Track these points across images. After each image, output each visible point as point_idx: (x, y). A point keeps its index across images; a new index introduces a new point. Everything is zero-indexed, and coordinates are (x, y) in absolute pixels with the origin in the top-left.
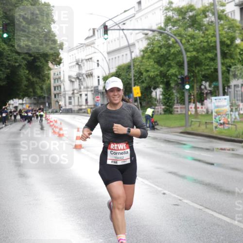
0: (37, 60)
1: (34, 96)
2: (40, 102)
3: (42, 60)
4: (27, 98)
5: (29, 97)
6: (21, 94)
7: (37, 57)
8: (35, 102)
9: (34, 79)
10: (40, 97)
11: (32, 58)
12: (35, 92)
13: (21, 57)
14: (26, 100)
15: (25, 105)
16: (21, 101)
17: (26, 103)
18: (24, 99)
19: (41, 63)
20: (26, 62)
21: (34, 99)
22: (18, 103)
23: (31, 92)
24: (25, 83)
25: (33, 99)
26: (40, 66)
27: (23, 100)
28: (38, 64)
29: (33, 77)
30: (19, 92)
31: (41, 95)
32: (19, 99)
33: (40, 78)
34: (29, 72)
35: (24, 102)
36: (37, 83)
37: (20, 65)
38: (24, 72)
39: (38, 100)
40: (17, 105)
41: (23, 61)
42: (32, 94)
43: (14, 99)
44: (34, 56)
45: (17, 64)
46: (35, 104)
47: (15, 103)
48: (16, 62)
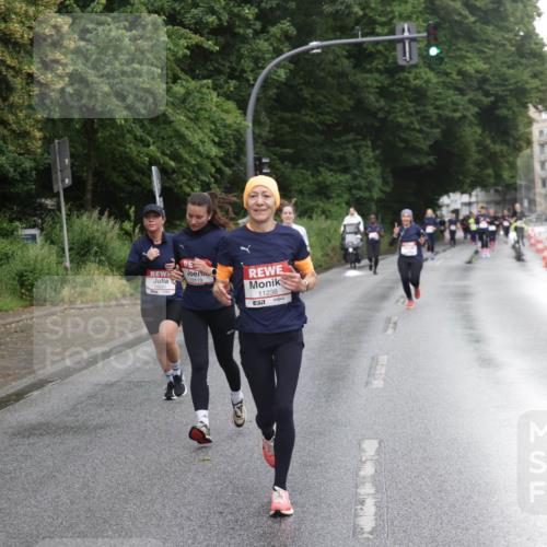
0: (500, 104)
1: (496, 184)
2: (508, 197)
3: (512, 102)
4: (479, 189)
5: (485, 187)
6: (468, 181)
7: (501, 96)
8: (498, 198)
9: (497, 148)
10: (508, 187)
11: (492, 99)
12: (498, 177)
13: (466, 98)
14: (477, 195)
15: (475, 205)
16: (465, 198)
17: (477, 202)
18: (474, 193)
19: (509, 109)
20: (476, 109)
21: (496, 191)
22: (459, 202)
23: (489, 176)
24: (476, 156)
25: (492, 191)
26: (505, 118)
27: (470, 195)
28: (504, 112)
29: (494, 143)
30: (461, 178)
31: (511, 182)
32: (463, 193)
33: (508, 144)
34: (484, 131)
35: (473, 199)
36: (503, 156)
37: (464, 117)
38: (472, 133)
39: (505, 194)
40: (458, 206)
41: (470, 106)
42: (492, 180)
43: (451, 194)
44: (496, 95)
45: (458, 115)
46: (497, 203)
47: (453, 202)
48: (455, 111)
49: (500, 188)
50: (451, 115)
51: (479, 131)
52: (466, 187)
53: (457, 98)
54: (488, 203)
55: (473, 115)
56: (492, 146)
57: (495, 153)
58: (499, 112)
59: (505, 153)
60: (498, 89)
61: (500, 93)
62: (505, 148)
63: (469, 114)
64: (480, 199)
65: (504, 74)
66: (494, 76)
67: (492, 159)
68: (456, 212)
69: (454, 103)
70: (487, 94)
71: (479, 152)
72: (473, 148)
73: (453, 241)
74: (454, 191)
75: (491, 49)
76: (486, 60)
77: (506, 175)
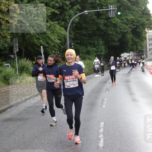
0: (138, 28)
1: (136, 50)
2: (140, 54)
3: (141, 27)
4: (132, 52)
5: (133, 51)
6: (129, 49)
7: (138, 26)
8: (137, 54)
9: (137, 40)
10: (140, 51)
11: (135, 26)
12: (137, 48)
13: (128, 26)
14: (131, 53)
16: (128, 54)
17: (131, 55)
18: (130, 53)
19: (140, 29)
20: (131, 30)
21: (137, 52)
22: (126, 55)
23: (135, 48)
24: (131, 43)
25: (135, 52)
26: (139, 32)
27: (129, 53)
28: (139, 30)
29: (136, 39)
30: (127, 49)
31: (141, 50)
32: (127, 53)
34: (133, 36)
35: (130, 55)
36: (138, 42)
38: (130, 36)
39: (139, 53)
40: (126, 57)
41: (129, 29)
42: (135, 49)
43: (124, 53)
44: (136, 25)
45: (126, 31)
46: (137, 56)
47: (124, 55)
48: (125, 30)
49: (138, 51)
50: (124, 31)
51: (132, 35)
52: (128, 51)
53: (126, 26)
54: (134, 56)
55: (130, 31)
56: (135, 40)
57: (136, 42)
58: (137, 30)
59: (139, 42)
60: (137, 24)
61: (138, 25)
62: (139, 40)
63: (129, 31)
64: (132, 54)
65: (139, 19)
66: (135, 20)
67: (135, 43)
68: (126, 58)
69: (125, 28)
70: (134, 25)
71: (132, 41)
72: (130, 40)
73: (125, 66)
74: (125, 52)
75: (135, 13)
76: (134, 16)
77: (139, 48)
